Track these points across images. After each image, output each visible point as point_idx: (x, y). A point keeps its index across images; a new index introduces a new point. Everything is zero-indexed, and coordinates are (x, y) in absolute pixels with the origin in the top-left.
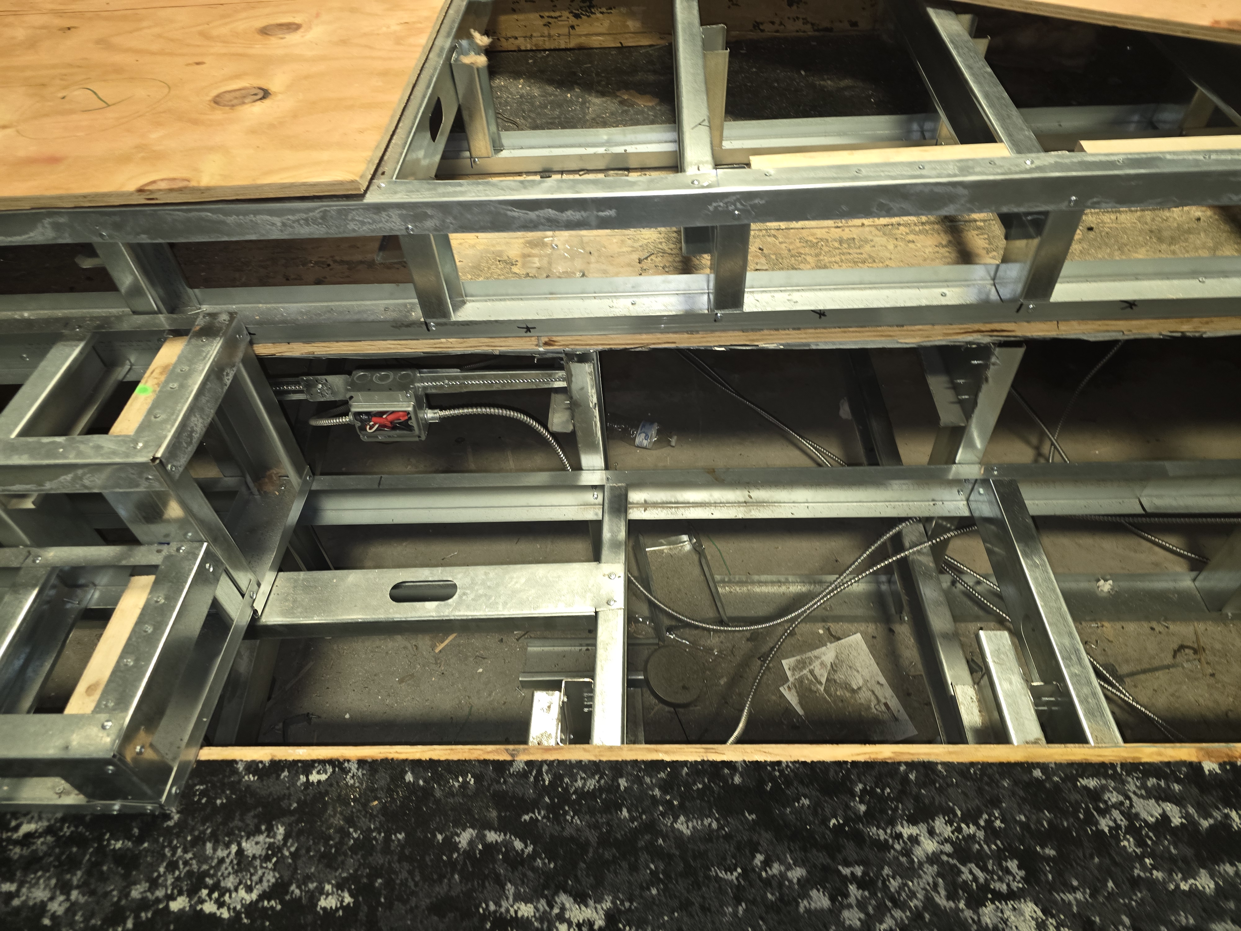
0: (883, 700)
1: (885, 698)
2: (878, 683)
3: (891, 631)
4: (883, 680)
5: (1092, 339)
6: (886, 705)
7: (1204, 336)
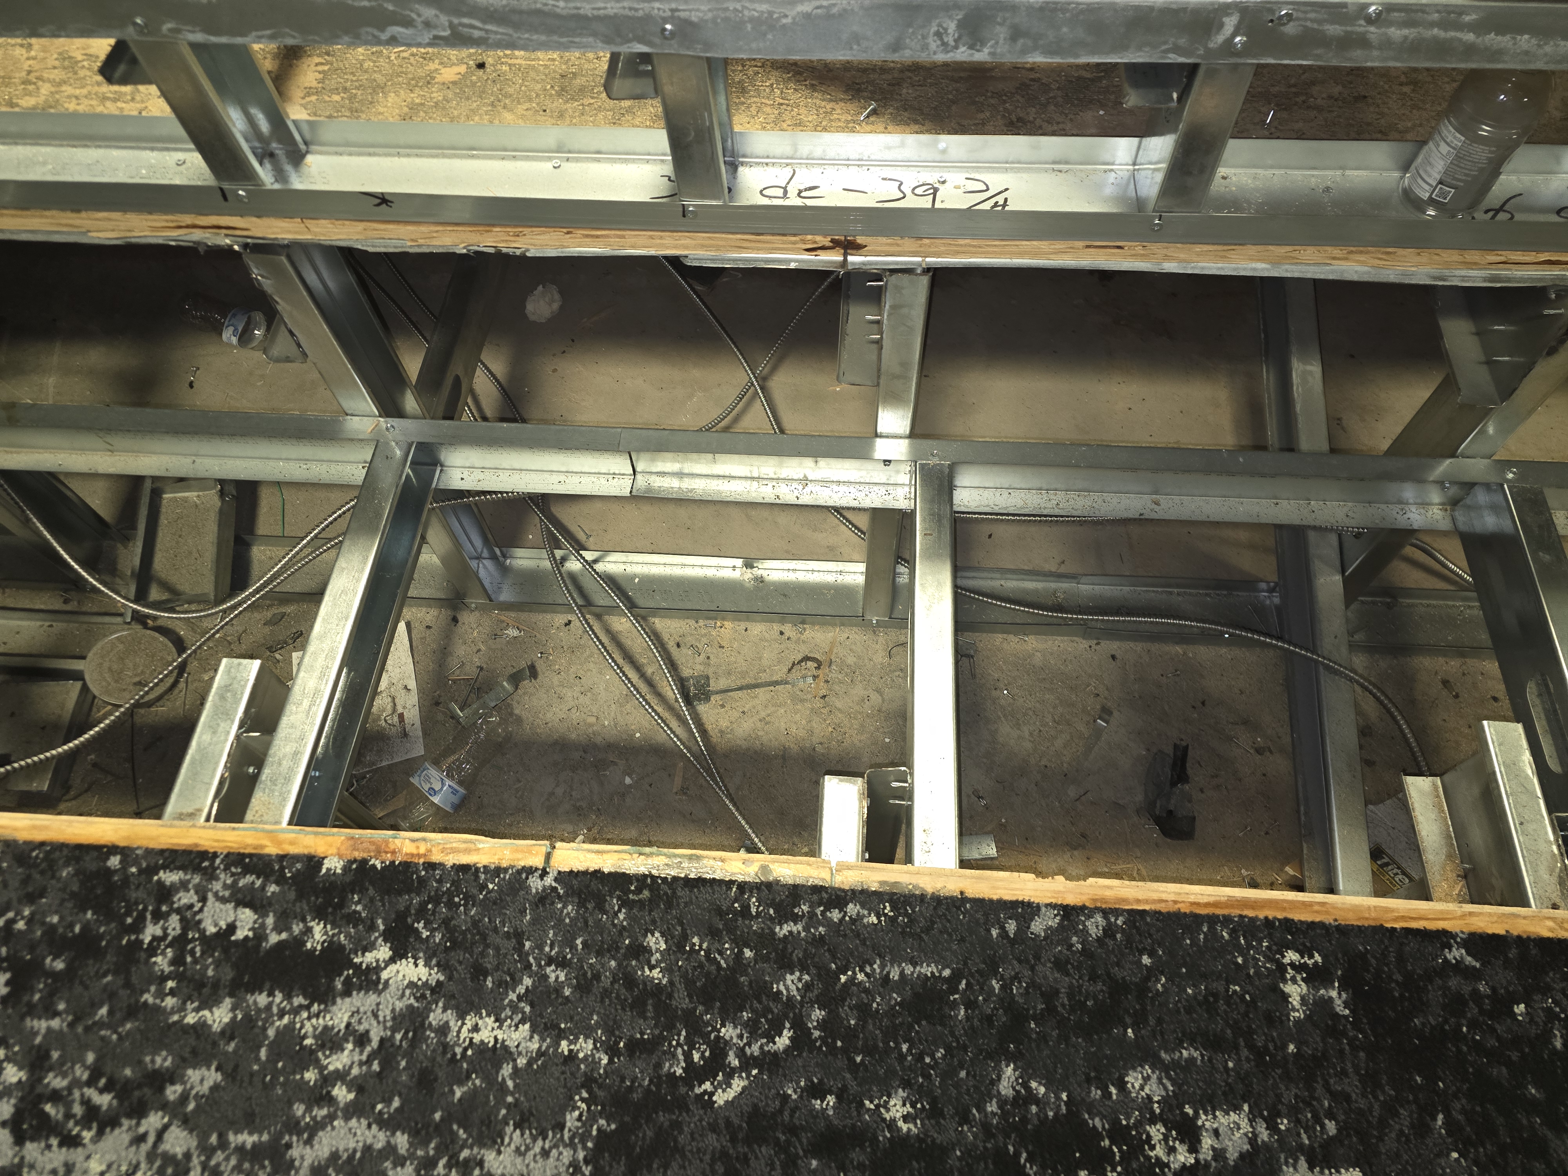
0: (400, 710)
1: (404, 708)
2: (406, 687)
3: (455, 620)
4: (412, 684)
5: (371, 249)
6: (401, 716)
7: (528, 254)
